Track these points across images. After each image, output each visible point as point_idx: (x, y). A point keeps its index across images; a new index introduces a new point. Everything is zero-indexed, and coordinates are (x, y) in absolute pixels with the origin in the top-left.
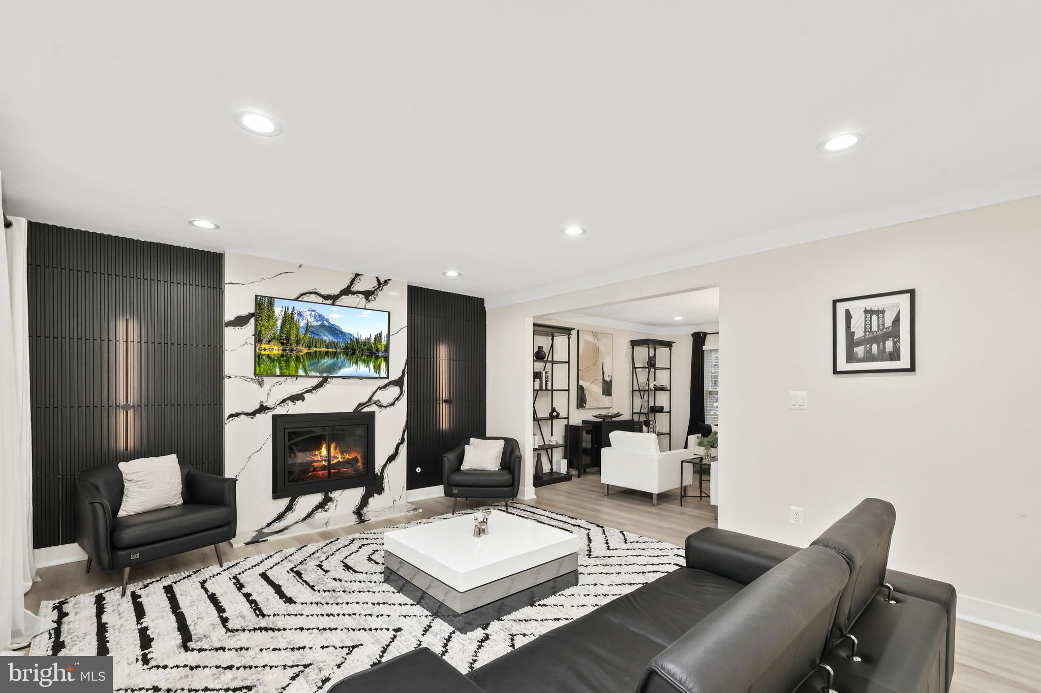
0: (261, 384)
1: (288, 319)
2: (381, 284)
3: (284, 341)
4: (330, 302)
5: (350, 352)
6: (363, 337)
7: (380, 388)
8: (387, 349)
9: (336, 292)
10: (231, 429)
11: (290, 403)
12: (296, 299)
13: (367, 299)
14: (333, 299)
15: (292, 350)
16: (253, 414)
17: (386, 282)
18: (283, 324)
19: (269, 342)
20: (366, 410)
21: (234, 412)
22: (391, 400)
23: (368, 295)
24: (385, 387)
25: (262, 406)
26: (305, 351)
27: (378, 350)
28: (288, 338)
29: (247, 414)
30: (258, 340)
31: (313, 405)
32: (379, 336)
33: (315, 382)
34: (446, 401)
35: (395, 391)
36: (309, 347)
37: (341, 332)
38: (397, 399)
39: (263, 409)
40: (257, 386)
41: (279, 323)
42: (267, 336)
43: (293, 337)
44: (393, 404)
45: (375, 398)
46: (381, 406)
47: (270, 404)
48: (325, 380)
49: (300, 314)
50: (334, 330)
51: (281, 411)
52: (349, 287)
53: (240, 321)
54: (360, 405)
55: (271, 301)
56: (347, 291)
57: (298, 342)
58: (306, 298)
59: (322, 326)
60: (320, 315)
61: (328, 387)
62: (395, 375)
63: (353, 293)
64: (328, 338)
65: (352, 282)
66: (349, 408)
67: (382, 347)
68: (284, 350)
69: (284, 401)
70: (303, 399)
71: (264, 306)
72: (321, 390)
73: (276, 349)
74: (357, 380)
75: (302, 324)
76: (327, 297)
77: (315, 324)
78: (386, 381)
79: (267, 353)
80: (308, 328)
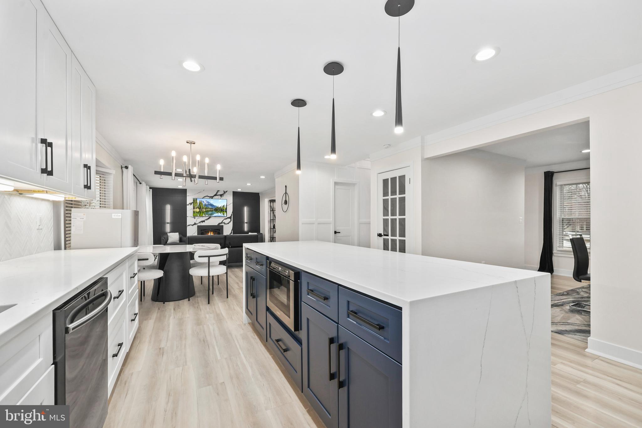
0: (195, 218)
1: (200, 203)
2: (225, 192)
3: (200, 208)
4: (211, 198)
5: (216, 210)
6: (219, 206)
7: (225, 219)
8: (226, 209)
9: (213, 195)
10: (188, 228)
11: (202, 223)
12: (203, 198)
13: (221, 196)
14: (212, 197)
15: (202, 210)
16: (193, 225)
17: (226, 192)
18: (199, 204)
19: (196, 209)
20: (221, 225)
21: (189, 225)
22: (228, 222)
23: (221, 195)
24: (226, 219)
25: (195, 223)
26: (205, 210)
27: (223, 209)
28: (201, 207)
29: (192, 225)
30: (194, 208)
31: (207, 223)
32: (224, 206)
33: (207, 218)
34: (246, 223)
35: (229, 220)
36: (206, 209)
37: (214, 205)
38: (230, 222)
39: (195, 224)
40: (194, 219)
41: (198, 204)
42: (196, 207)
43: (202, 207)
44: (229, 223)
45: (223, 222)
46: (225, 224)
47: (197, 223)
48: (210, 217)
49: (203, 202)
50: (212, 205)
51: (199, 224)
52: (216, 194)
53: (191, 204)
54: (219, 223)
55: (196, 200)
56: (216, 195)
57: (203, 208)
58: (205, 198)
59: (209, 204)
60: (208, 202)
61: (211, 219)
62: (229, 215)
63: (217, 195)
64: (210, 207)
65: (217, 193)
66: (217, 224)
67: (225, 209)
68: (200, 210)
69: (200, 222)
70: (205, 222)
71: (195, 200)
72: (209, 220)
73: (198, 210)
74: (218, 217)
75: (204, 204)
76: (210, 197)
77: (207, 204)
78: (226, 217)
79: (196, 211)
80: (205, 205)
